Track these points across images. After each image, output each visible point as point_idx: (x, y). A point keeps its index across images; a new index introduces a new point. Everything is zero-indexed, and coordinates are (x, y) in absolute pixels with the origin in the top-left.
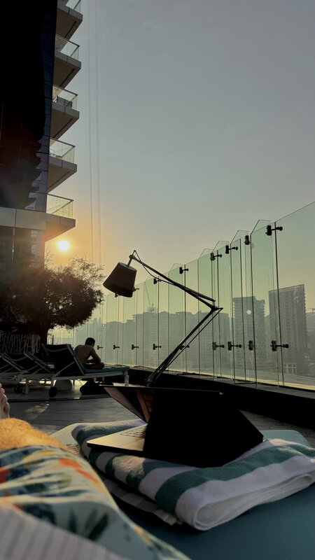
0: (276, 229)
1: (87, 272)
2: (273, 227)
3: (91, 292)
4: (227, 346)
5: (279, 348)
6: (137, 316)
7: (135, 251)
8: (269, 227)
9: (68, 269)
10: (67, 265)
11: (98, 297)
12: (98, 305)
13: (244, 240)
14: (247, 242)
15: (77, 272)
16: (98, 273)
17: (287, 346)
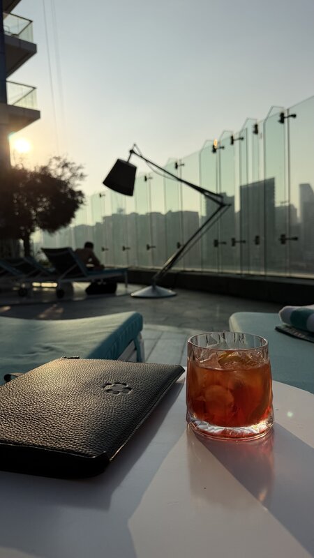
0: (289, 117)
1: (66, 170)
2: (286, 115)
3: (72, 192)
4: (230, 242)
5: (287, 242)
6: (105, 218)
7: (135, 145)
8: (282, 115)
9: (44, 169)
10: (44, 164)
11: (80, 198)
12: (81, 206)
13: (251, 129)
14: (256, 132)
15: (56, 171)
16: (79, 172)
17: (296, 239)
